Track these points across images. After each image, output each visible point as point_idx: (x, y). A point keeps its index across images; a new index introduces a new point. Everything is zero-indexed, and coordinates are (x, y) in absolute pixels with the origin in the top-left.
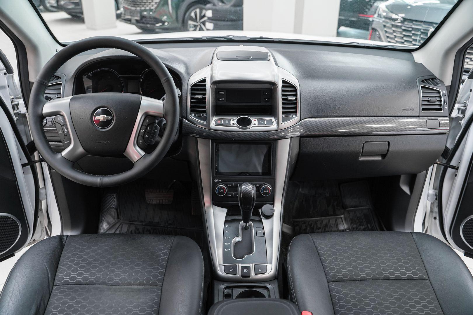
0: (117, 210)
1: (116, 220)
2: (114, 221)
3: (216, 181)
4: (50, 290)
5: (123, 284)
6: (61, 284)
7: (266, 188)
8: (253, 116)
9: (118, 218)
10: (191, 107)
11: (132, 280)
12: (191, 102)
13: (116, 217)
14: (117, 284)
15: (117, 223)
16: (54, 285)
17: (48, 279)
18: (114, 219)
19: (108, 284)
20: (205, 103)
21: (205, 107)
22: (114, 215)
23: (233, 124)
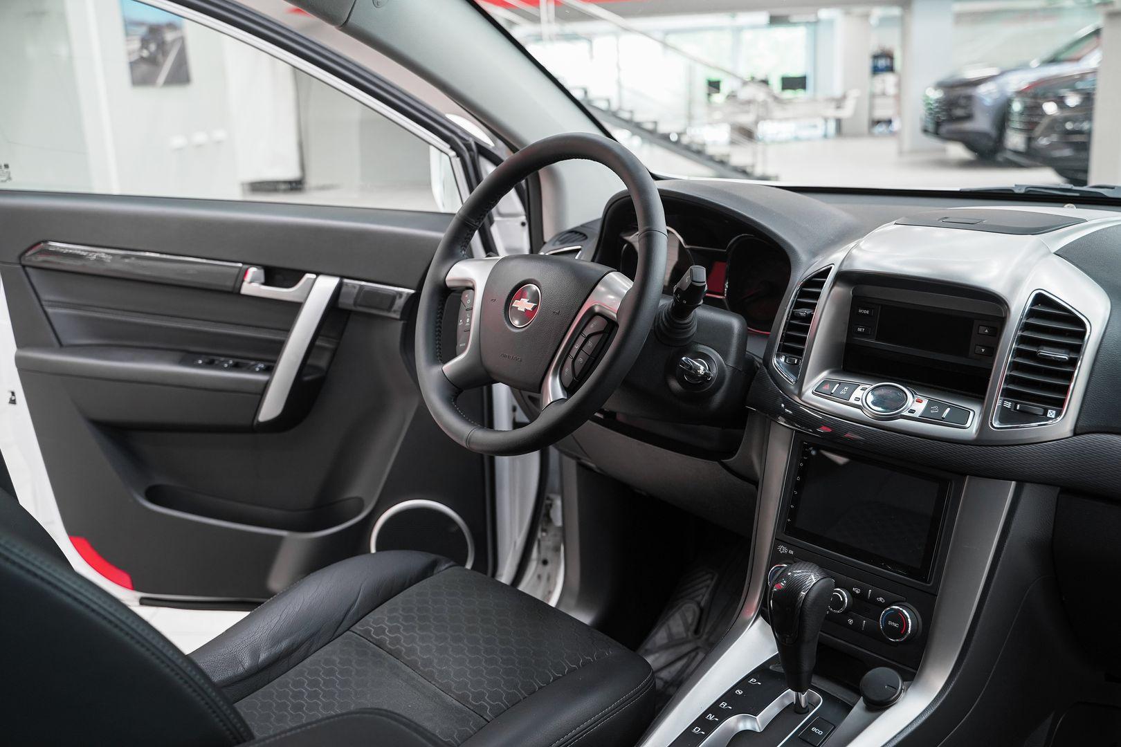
0: (702, 610)
1: (689, 634)
2: (685, 635)
3: (783, 549)
4: (337, 633)
5: (438, 682)
6: (358, 632)
7: (898, 617)
8: (920, 390)
9: (696, 632)
10: (786, 338)
11: (456, 682)
12: (789, 326)
13: (693, 628)
14: (429, 677)
15: (689, 642)
16: (352, 629)
17: (348, 611)
18: (687, 630)
19: (419, 668)
20: (806, 330)
21: (803, 341)
22: (690, 620)
23: (858, 399)
